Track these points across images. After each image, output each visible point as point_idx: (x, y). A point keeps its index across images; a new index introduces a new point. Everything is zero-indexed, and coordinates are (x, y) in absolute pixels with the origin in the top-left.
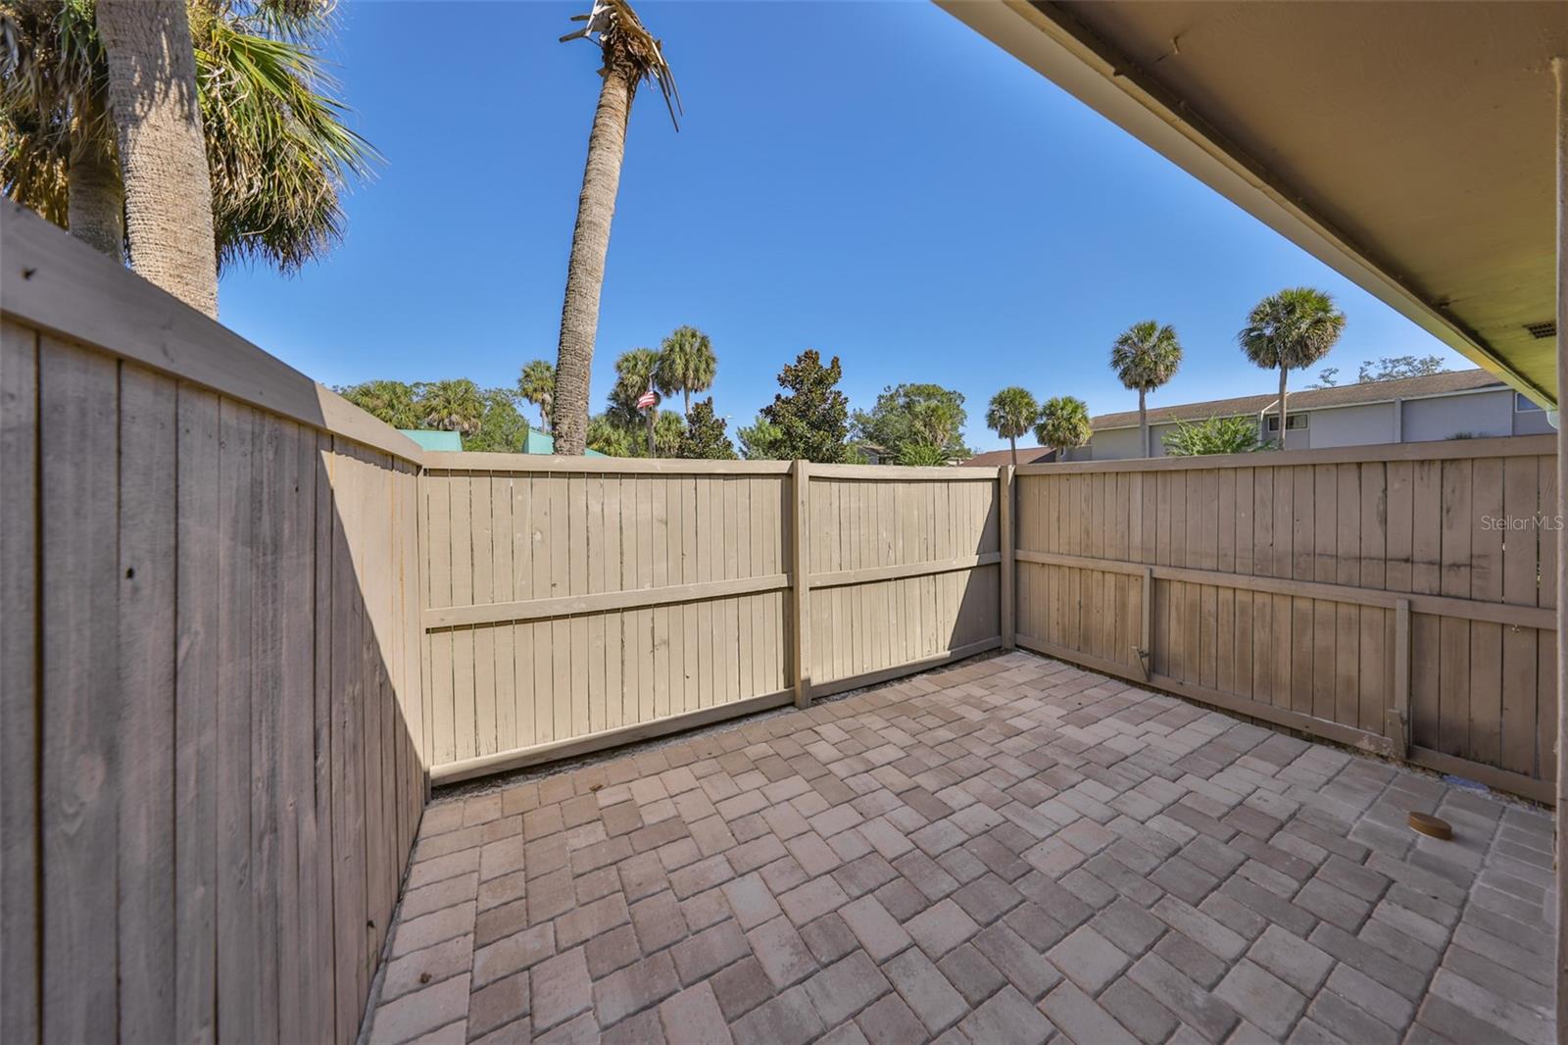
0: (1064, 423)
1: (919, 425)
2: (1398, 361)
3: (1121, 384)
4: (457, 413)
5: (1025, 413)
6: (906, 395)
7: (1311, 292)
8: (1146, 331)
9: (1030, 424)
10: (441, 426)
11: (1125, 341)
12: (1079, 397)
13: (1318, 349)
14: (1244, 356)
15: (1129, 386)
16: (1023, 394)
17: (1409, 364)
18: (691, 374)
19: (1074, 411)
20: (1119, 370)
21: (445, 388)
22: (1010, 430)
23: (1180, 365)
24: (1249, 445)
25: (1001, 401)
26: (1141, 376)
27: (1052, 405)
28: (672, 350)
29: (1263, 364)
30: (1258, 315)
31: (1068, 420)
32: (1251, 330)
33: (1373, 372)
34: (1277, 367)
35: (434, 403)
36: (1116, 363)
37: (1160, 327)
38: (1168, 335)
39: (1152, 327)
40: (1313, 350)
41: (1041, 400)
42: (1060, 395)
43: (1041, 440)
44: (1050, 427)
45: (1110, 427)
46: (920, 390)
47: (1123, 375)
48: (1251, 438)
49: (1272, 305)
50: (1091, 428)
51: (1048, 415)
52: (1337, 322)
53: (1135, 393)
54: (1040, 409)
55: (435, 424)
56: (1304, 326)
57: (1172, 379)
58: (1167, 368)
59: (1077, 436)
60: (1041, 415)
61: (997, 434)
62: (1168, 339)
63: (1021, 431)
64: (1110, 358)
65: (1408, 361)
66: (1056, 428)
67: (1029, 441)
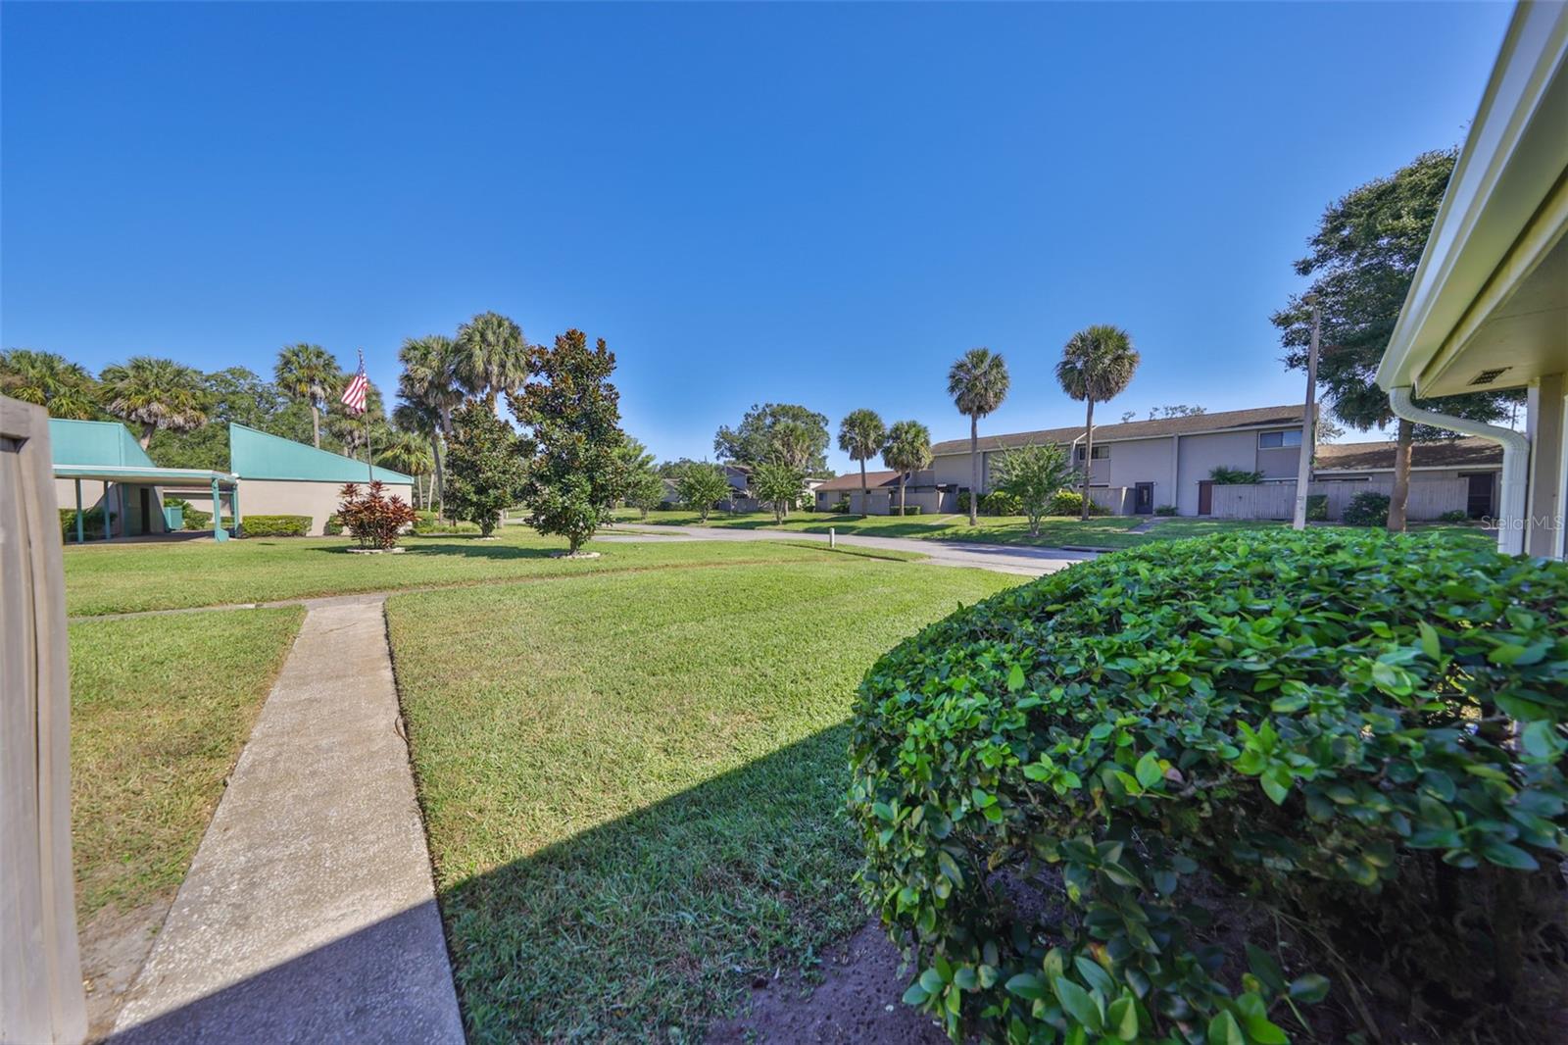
0: (907, 447)
1: (777, 444)
2: (1176, 408)
3: (957, 410)
4: (159, 400)
5: (873, 436)
6: (773, 415)
7: (1112, 330)
8: (979, 357)
9: (878, 447)
10: (133, 417)
11: (960, 366)
12: (922, 422)
13: (1117, 384)
14: (1059, 387)
15: (964, 411)
16: (872, 416)
17: (1182, 412)
18: (495, 369)
19: (917, 436)
20: (955, 396)
21: (138, 367)
22: (860, 453)
23: (1008, 393)
24: (1060, 471)
25: (851, 423)
26: (973, 402)
27: (897, 429)
28: (470, 340)
29: (1074, 396)
30: (1073, 350)
31: (911, 444)
32: (1066, 363)
33: (1159, 416)
34: (1086, 399)
35: (120, 385)
36: (952, 389)
37: (991, 355)
38: (997, 363)
39: (985, 354)
40: (1113, 384)
41: (888, 424)
42: (906, 419)
43: (887, 464)
44: (895, 450)
45: (949, 453)
46: (785, 411)
47: (958, 401)
48: (1062, 464)
49: (1083, 340)
50: (932, 453)
51: (893, 438)
52: (1132, 360)
53: (968, 418)
54: (887, 432)
55: (124, 414)
56: (1107, 361)
57: (1001, 406)
58: (996, 395)
59: (919, 460)
60: (888, 438)
61: (849, 455)
62: (997, 366)
63: (870, 454)
64: (948, 383)
65: (1182, 409)
66: (901, 451)
67: (876, 465)
